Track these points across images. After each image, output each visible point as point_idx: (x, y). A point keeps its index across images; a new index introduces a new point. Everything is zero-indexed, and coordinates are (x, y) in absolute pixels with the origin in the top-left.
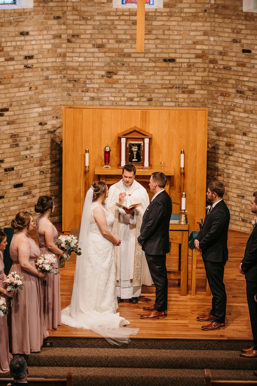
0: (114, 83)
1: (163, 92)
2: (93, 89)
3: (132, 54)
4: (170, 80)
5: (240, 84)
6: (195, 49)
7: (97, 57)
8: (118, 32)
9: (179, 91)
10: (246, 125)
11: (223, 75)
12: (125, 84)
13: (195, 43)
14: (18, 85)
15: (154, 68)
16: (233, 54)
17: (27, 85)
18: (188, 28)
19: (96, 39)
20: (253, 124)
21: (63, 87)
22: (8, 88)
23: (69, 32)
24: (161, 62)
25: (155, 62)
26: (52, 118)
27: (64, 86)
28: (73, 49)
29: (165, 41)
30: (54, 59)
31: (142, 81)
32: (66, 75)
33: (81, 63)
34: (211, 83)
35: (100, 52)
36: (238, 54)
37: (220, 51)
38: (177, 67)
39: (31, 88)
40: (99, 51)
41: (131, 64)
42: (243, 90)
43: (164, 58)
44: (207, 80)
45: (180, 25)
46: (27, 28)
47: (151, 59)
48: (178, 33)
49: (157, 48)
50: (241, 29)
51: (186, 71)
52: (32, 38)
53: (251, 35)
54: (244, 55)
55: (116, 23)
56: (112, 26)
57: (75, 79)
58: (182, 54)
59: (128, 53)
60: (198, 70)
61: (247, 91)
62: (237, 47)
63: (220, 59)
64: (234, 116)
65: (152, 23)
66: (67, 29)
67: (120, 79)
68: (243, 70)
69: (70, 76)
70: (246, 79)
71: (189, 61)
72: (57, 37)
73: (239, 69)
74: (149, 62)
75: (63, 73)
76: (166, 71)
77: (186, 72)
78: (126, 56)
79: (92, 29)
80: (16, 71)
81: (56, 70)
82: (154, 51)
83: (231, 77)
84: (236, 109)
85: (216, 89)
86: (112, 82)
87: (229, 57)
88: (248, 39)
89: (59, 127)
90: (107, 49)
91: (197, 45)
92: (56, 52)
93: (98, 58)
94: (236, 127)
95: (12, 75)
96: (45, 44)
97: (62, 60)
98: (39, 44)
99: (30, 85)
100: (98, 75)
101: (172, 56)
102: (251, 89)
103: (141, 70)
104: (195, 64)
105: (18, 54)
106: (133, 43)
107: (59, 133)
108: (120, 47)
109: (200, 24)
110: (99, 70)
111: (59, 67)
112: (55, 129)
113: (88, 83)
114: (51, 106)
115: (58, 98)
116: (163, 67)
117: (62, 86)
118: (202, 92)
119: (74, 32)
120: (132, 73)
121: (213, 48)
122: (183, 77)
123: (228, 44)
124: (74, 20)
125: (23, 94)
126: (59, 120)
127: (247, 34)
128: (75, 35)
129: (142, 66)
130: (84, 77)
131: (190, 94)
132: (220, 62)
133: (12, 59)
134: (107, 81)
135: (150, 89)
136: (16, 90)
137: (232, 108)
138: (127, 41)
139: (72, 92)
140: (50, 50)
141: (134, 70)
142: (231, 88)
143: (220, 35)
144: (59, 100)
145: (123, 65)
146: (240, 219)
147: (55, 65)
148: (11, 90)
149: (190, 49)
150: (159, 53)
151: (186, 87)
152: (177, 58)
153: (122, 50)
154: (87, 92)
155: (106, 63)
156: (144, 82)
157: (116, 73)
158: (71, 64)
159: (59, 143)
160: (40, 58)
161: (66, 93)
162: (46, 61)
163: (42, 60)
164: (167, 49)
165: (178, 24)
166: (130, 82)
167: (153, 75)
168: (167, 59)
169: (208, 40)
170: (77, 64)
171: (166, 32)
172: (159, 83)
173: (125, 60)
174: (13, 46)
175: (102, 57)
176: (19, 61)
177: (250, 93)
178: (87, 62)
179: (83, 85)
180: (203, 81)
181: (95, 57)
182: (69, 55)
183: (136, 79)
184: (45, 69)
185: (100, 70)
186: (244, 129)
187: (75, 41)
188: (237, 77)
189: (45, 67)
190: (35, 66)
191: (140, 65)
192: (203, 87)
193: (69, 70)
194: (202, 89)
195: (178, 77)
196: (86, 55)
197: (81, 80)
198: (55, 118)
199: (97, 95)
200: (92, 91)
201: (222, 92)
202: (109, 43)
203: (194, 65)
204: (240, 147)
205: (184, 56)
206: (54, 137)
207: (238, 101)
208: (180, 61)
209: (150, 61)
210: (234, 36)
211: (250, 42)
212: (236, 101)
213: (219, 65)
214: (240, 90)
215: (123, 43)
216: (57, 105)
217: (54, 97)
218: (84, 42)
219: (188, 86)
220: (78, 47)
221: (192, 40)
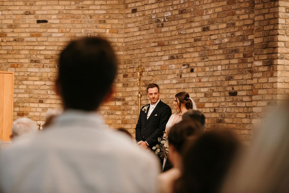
5: (35, 53)
10: (44, 92)
11: (14, 46)
16: (27, 26)
20: (51, 91)
36: (32, 25)
37: (9, 24)
42: (38, 59)
50: (35, 1)
53: (47, 5)
54: (39, 25)
61: (43, 59)
62: (31, 19)
63: (10, 32)
64: (27, 85)
68: (38, 40)
70: (42, 48)
73: (34, 39)
83: (23, 48)
84: (30, 78)
85: (5, 61)
87: (20, 29)
88: (43, 10)
94: (31, 95)
102: (48, 57)
121: (2, 22)
123: (19, 17)
127: (42, 5)
132: (9, 35)
137: (25, 77)
142: (23, 58)
143: (9, 9)
177: (47, 61)
186: (40, 97)
188: (31, 48)
201: (13, 63)
204: (36, 115)
207: (33, 70)
210: (27, 8)
211: (45, 12)
212: (30, 70)
213: (8, 38)
214: (34, 59)
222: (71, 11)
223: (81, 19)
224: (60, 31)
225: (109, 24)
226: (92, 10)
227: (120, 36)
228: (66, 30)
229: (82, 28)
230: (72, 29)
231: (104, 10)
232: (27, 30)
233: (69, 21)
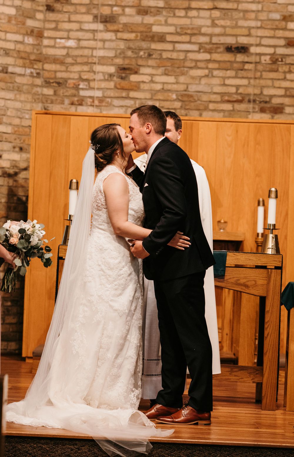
0: (132, 90)
1: (224, 109)
2: (91, 100)
3: (167, 36)
4: (238, 87)
6: (285, 29)
7: (101, 40)
9: (254, 108)
12: (153, 92)
13: (286, 18)
15: (208, 63)
19: (100, 6)
21: (36, 94)
24: (221, 53)
25: (210, 52)
26: (12, 149)
27: (38, 92)
28: (57, 24)
29: (229, 14)
30: (19, 38)
31: (185, 86)
32: (41, 72)
33: (70, 50)
35: (107, 31)
38: (251, 63)
40: (105, 28)
41: (165, 55)
43: (227, 45)
47: (202, 47)
49: (214, 25)
51: (268, 69)
57: (58, 81)
58: (261, 37)
59: (159, 34)
60: (292, 69)
67: (143, 82)
69: (50, 73)
71: (275, 52)
74: (199, 52)
75: (35, 67)
76: (230, 69)
77: (268, 73)
78: (156, 39)
81: (22, 58)
82: (209, 31)
86: (127, 88)
89: (26, 169)
90: (121, 26)
91: (289, 23)
92: (24, 24)
93: (104, 41)
97: (35, 43)
100: (101, 74)
101: (243, 40)
103: (184, 67)
104: (285, 58)
106: (169, 15)
107: (24, 181)
108: (145, 22)
110: (103, 65)
111: (29, 54)
112: (17, 171)
113: (83, 89)
114: (10, 124)
115: (24, 113)
116: (225, 62)
117: (34, 91)
120: (167, 72)
122: (262, 81)
126: (24, 155)
129: (185, 60)
130: (76, 76)
131: (276, 113)
134: (119, 84)
135: (199, 102)
138: (158, 11)
139: (52, 105)
140: (13, 19)
141: (170, 65)
144: (27, 116)
145: (150, 55)
147: (22, 49)
149: (277, 29)
150: (219, 35)
151: (268, 99)
152: (252, 45)
153: (148, 28)
154: (81, 104)
155: (119, 51)
156: (190, 89)
157: (136, 70)
158: (51, 52)
159: (24, 199)
161: (40, 105)
162: (3, 38)
164: (232, 27)
166: (163, 89)
167: (207, 76)
168: (234, 46)
170: (64, 52)
172: (218, 91)
173: (154, 46)
175: (111, 40)
178: (82, 48)
179: (73, 91)
181: (96, 40)
182: (49, 35)
183: (174, 84)
185: (107, 65)
187: (61, 9)
191: (182, 56)
193: (47, 63)
195: (252, 81)
196: (80, 34)
197: (69, 81)
198: (17, 149)
200: (89, 104)
202: (123, 14)
203: (284, 60)
205: (265, 41)
206: (14, 185)
208: (257, 52)
209: (200, 49)
215: (152, 14)
216: (23, 126)
217: (18, 110)
218: (77, 11)
219: (270, 99)
220: (66, 20)
221: (281, 13)
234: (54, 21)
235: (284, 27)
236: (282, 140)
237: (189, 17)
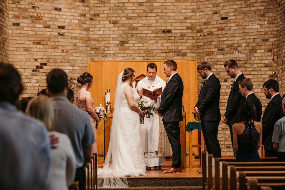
0: (126, 50)
1: (163, 55)
3: (139, 28)
4: (168, 47)
5: (221, 44)
6: (185, 23)
7: (112, 31)
8: (128, 12)
9: (175, 55)
11: (208, 39)
12: (134, 50)
13: (185, 18)
14: (54, 47)
15: (156, 38)
16: (215, 23)
17: (60, 48)
18: (180, 7)
19: (111, 17)
22: (46, 48)
23: (91, 13)
24: (160, 33)
25: (156, 33)
27: (89, 53)
28: (95, 25)
29: (163, 18)
30: (80, 32)
31: (147, 47)
32: (90, 45)
33: (101, 35)
34: (198, 47)
35: (115, 27)
36: (218, 22)
37: (204, 22)
38: (173, 37)
39: (63, 51)
41: (138, 35)
42: (223, 48)
43: (163, 30)
44: (196, 46)
45: (174, 6)
46: (60, 5)
48: (173, 11)
49: (157, 22)
50: (220, 3)
51: (179, 39)
52: (64, 13)
53: (227, 5)
54: (222, 22)
55: (126, 5)
56: (123, 7)
57: (96, 48)
58: (176, 26)
59: (136, 27)
60: (189, 38)
61: (226, 48)
62: (217, 17)
63: (204, 28)
64: (217, 69)
65: (153, 4)
66: (90, 10)
67: (130, 47)
68: (223, 33)
69: (93, 45)
70: (225, 39)
72: (83, 15)
73: (220, 32)
74: (152, 33)
75: (87, 43)
76: (164, 40)
78: (134, 29)
79: (108, 10)
80: (52, 36)
81: (82, 40)
82: (156, 25)
83: (213, 40)
84: (218, 63)
85: (203, 51)
86: (124, 49)
87: (211, 26)
88: (225, 10)
90: (120, 25)
91: (187, 20)
92: (82, 26)
93: (114, 31)
94: (219, 76)
95: (49, 39)
96: (73, 19)
97: (87, 33)
98: (69, 19)
99: (63, 48)
100: (113, 44)
101: (169, 28)
102: (229, 46)
103: (146, 40)
104: (186, 34)
105: (54, 24)
106: (139, 19)
108: (130, 23)
109: (189, 4)
110: (114, 41)
111: (84, 38)
113: (106, 51)
114: (79, 66)
115: (84, 61)
116: (162, 37)
117: (87, 52)
118: (192, 55)
119: (95, 13)
120: (139, 42)
121: (200, 21)
122: (177, 44)
123: (210, 16)
124: (95, 4)
125: (58, 54)
127: (224, 6)
128: (96, 15)
129: (146, 37)
130: (103, 46)
131: (184, 56)
132: (205, 31)
133: (49, 27)
134: (121, 48)
135: (153, 53)
136: (52, 50)
137: (215, 63)
138: (135, 18)
139: (94, 58)
140: (78, 24)
141: (140, 39)
142: (213, 48)
143: (204, 11)
144: (85, 63)
145: (132, 36)
146: (225, 146)
147: (82, 36)
148: (48, 50)
149: (182, 23)
150: (159, 26)
151: (180, 51)
152: (173, 30)
153: (131, 25)
154: (106, 57)
155: (120, 35)
156: (149, 48)
157: (127, 42)
158: (93, 36)
160: (70, 30)
161: (90, 58)
162: (74, 32)
163: (72, 31)
164: (164, 23)
165: (172, 5)
166: (138, 49)
167: (155, 43)
168: (165, 31)
169: (195, 16)
170: (98, 36)
171: (164, 11)
172: (160, 49)
173: (134, 32)
174: (50, 17)
175: (116, 31)
176: (54, 29)
177: (228, 49)
178: (105, 34)
179: (103, 52)
180: (193, 47)
181: (111, 31)
182: (92, 30)
183: (143, 46)
184: (74, 38)
185: (115, 41)
186: (225, 77)
187: (96, 19)
188: (218, 39)
189: (74, 36)
190: (66, 34)
191: (145, 35)
192: (193, 51)
193: (92, 41)
194: (192, 52)
195: (173, 44)
196: (104, 29)
197: (101, 48)
199: (113, 59)
200: (109, 56)
201: (208, 52)
202: (121, 20)
204: (223, 91)
205: (178, 28)
207: (220, 56)
208: (175, 32)
209: (152, 32)
210: (215, 9)
211: (226, 11)
212: (218, 57)
213: (204, 33)
214: (220, 48)
215: (132, 19)
216: (83, 67)
217: (81, 60)
218: (103, 20)
219: (181, 51)
220: (99, 23)
221: (184, 16)
222: (243, 9)
223: (249, 14)
224: (236, 25)
225: (267, 17)
226: (256, 6)
227: (275, 25)
228: (239, 24)
229: (250, 21)
230: (243, 23)
231: (264, 6)
232: (215, 26)
233: (241, 17)
234: (94, 24)
235: (185, 22)
236: (186, 67)
237: (147, 20)
